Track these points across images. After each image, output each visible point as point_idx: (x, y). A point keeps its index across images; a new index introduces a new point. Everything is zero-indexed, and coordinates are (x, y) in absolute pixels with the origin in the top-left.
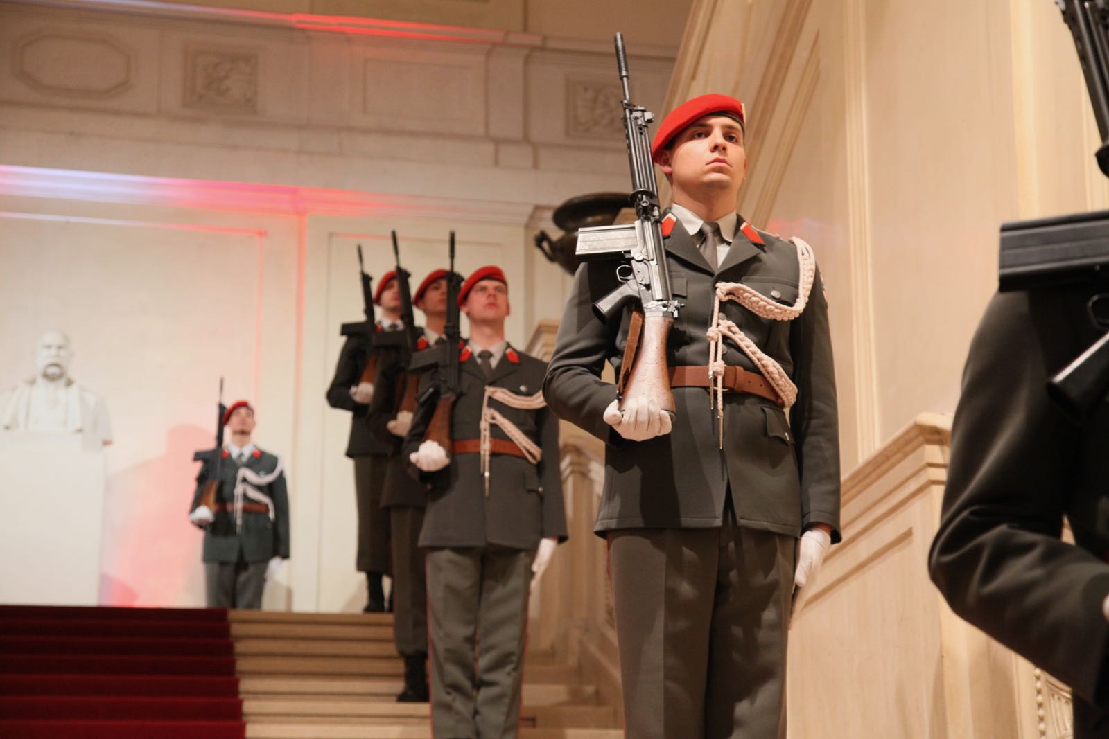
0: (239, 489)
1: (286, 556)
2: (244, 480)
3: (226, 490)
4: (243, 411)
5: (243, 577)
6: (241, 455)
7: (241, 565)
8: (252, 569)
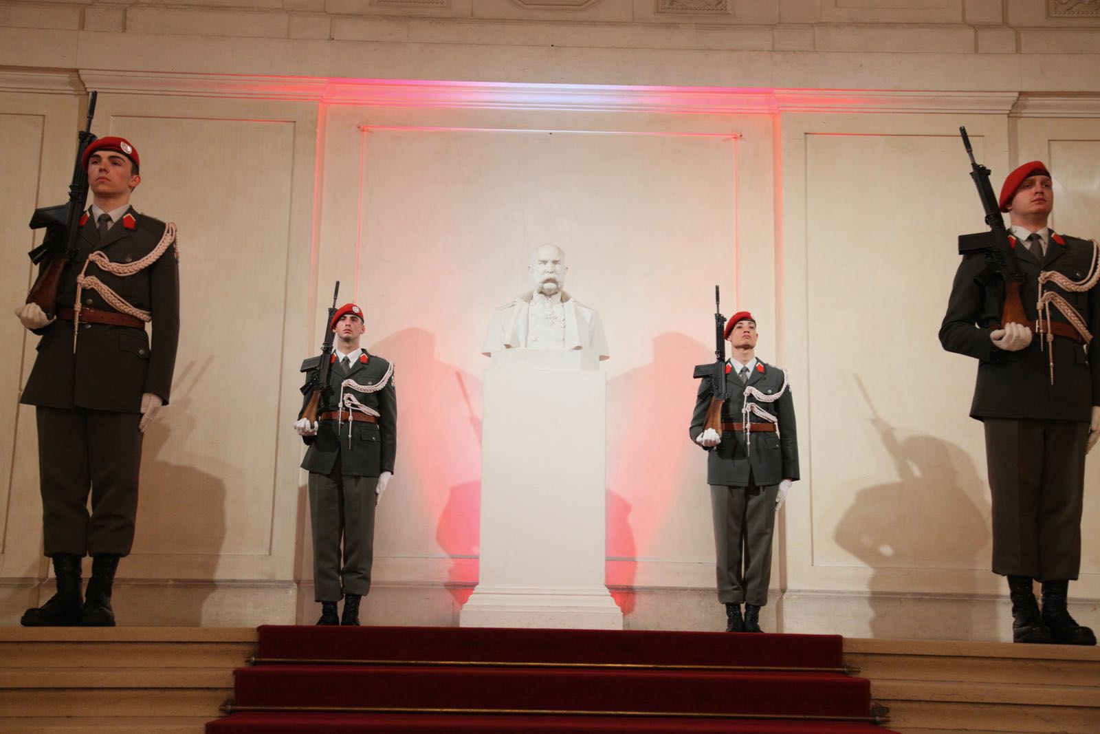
0: (747, 408)
1: (795, 478)
2: (751, 398)
3: (733, 408)
4: (745, 323)
5: (753, 502)
6: (745, 370)
7: (752, 489)
8: (762, 493)
